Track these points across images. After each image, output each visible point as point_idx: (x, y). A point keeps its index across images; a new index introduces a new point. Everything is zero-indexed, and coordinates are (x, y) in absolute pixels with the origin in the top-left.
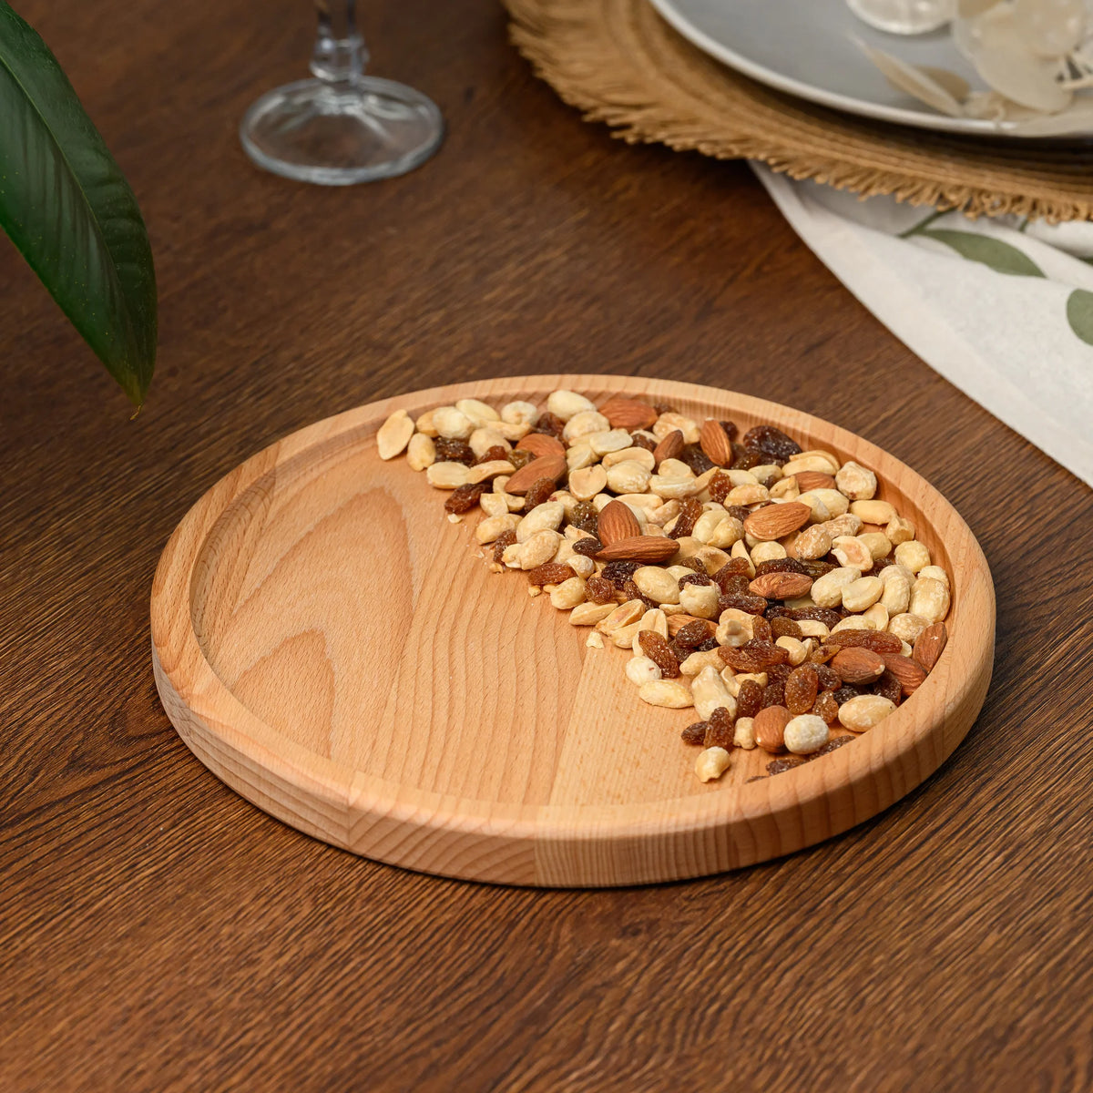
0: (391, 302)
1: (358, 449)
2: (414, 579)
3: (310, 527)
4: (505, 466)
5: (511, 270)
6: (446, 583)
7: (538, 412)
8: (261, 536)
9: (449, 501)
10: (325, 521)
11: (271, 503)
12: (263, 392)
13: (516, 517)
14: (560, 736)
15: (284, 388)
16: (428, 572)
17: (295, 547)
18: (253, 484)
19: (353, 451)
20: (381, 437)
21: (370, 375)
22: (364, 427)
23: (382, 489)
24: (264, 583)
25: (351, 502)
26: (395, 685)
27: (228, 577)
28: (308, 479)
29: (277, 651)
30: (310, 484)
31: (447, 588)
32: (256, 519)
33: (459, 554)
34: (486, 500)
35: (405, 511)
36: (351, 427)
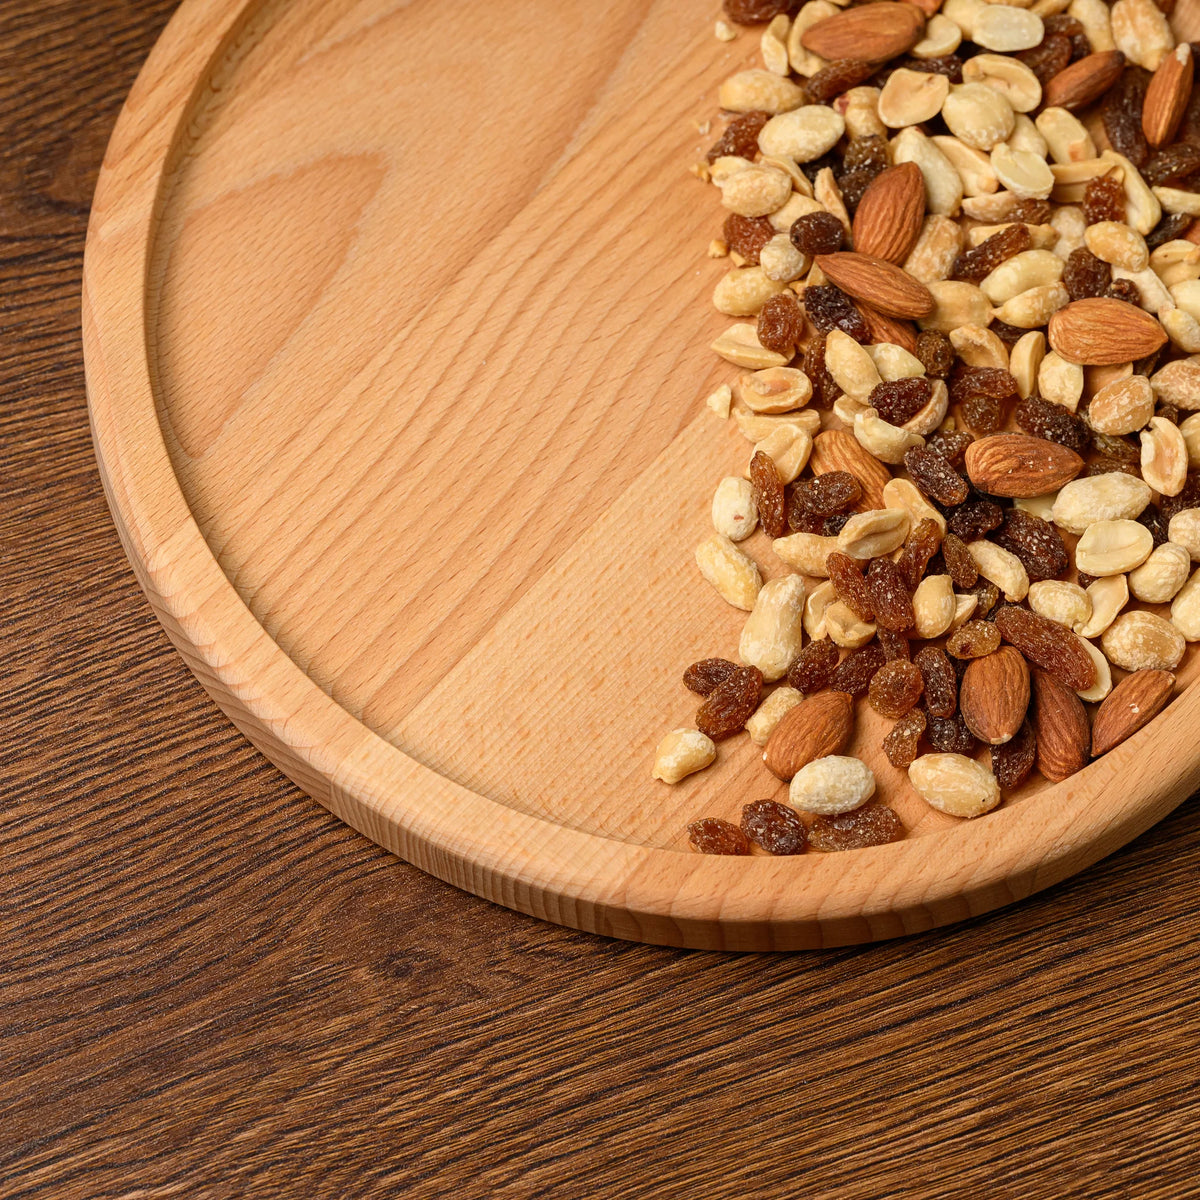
2: (583, 126)
6: (619, 158)
14: (536, 571)
16: (615, 119)
24: (383, 21)
26: (402, 335)
29: (301, 172)
31: (612, 170)
33: (678, 108)
34: (777, 26)
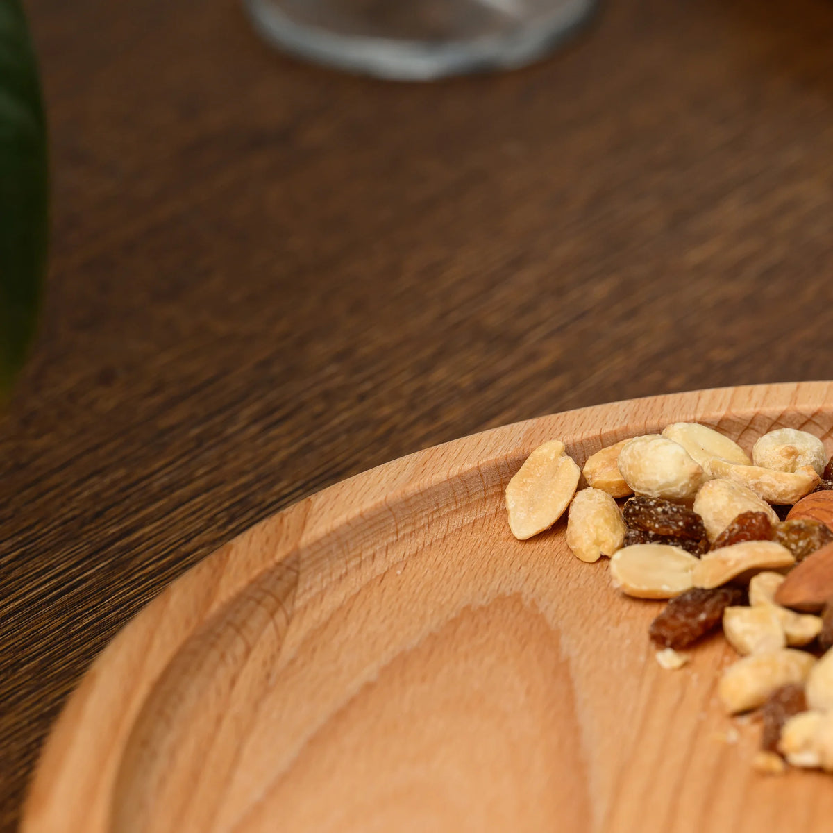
0: (517, 263)
1: (466, 518)
2: (592, 788)
3: (370, 672)
4: (774, 552)
5: (733, 213)
7: (825, 451)
8: (267, 690)
9: (659, 622)
10: (402, 661)
11: (288, 622)
12: (277, 415)
13: (803, 658)
15: (319, 407)
17: (340, 716)
18: (252, 582)
19: (456, 522)
20: (514, 494)
21: (482, 387)
22: (479, 473)
23: (517, 597)
25: (455, 622)
27: (195, 776)
28: (367, 573)
30: (369, 585)
32: (258, 655)
33: (684, 735)
34: (737, 621)
35: (565, 641)
36: (455, 471)
